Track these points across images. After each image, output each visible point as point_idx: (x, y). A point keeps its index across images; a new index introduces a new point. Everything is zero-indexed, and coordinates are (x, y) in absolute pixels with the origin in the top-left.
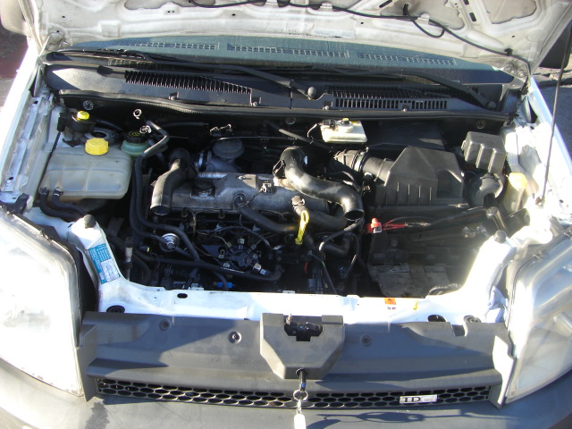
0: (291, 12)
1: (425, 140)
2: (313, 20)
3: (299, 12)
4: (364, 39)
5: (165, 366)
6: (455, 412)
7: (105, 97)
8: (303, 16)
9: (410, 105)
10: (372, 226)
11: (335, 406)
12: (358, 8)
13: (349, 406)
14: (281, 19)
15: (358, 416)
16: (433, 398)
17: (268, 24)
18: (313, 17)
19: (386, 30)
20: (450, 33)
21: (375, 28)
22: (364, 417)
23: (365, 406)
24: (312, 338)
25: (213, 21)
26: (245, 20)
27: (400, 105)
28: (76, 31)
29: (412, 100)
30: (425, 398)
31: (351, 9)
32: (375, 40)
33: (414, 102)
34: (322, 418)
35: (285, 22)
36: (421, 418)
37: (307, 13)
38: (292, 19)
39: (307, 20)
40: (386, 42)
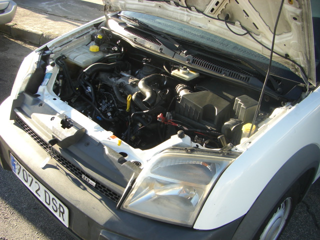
0: (181, 9)
1: (225, 94)
2: (189, 16)
3: (184, 10)
4: (211, 31)
6: (99, 197)
7: (113, 33)
8: (186, 13)
9: (228, 73)
10: (158, 116)
11: (63, 164)
12: (206, 12)
13: (67, 167)
14: (178, 13)
15: (66, 173)
16: (94, 184)
17: (173, 14)
18: (190, 14)
19: (221, 28)
20: (251, 35)
21: (216, 25)
22: (67, 174)
23: (71, 171)
24: (66, 129)
26: (165, 11)
27: (223, 72)
29: (230, 71)
30: (91, 182)
31: (204, 12)
32: (216, 32)
33: (230, 72)
34: (55, 165)
35: (179, 15)
36: (85, 189)
37: (187, 11)
38: (182, 13)
39: (187, 15)
40: (222, 35)
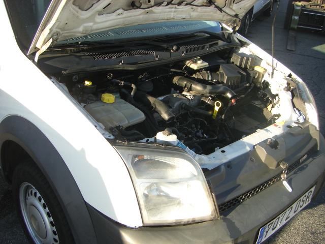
2: (177, 11)
4: (193, 18)
5: (240, 185)
9: (208, 46)
12: (194, 3)
17: (160, 15)
25: (137, 17)
28: (67, 33)
31: (192, 4)
32: (196, 18)
37: (176, 8)
39: (175, 11)
